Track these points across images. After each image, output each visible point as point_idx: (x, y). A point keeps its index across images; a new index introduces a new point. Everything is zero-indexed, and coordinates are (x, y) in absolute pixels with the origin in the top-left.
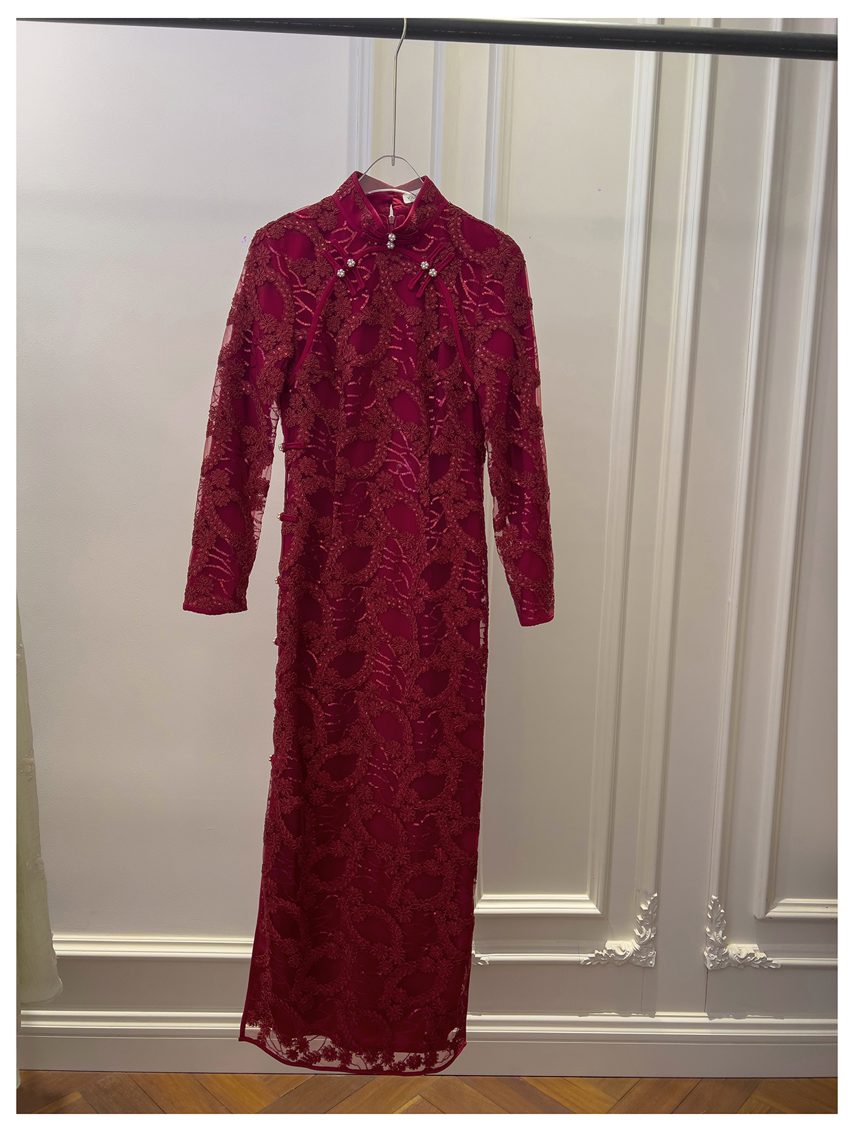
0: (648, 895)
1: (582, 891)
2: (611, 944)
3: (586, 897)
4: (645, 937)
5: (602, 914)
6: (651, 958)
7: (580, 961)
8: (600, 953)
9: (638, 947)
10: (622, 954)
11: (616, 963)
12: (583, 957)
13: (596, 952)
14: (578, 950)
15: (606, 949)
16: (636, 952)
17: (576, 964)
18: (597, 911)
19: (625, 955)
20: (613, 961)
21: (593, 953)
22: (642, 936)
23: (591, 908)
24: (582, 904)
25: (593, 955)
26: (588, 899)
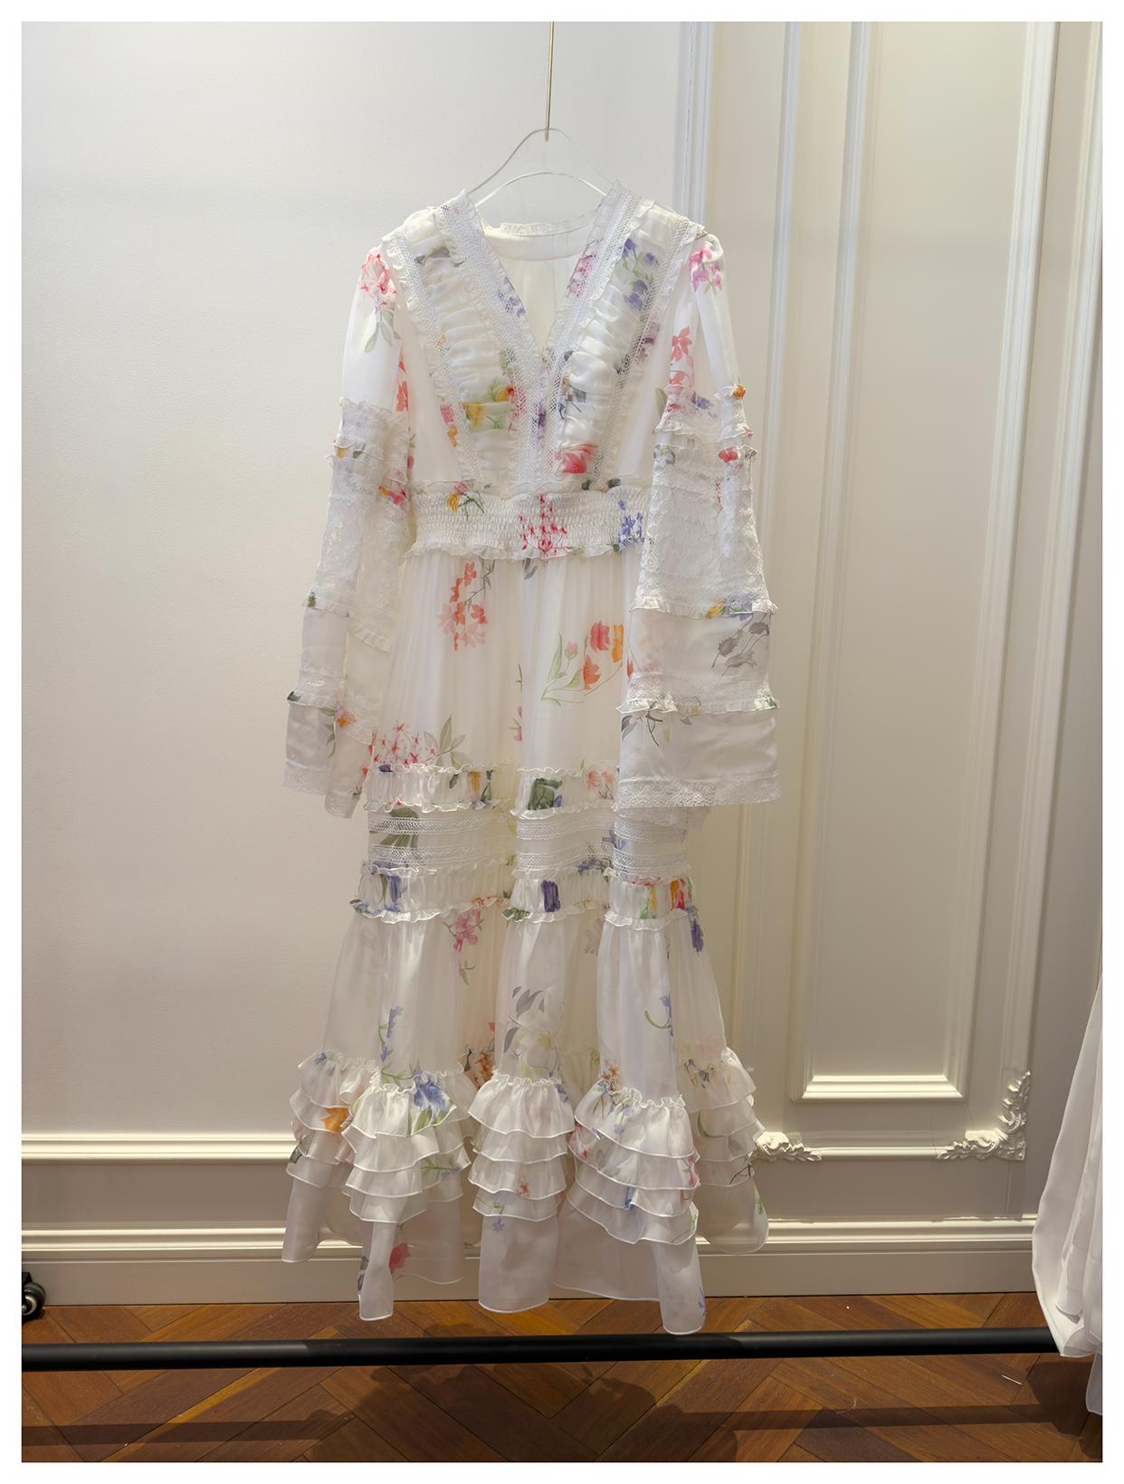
0: (1018, 1074)
1: (937, 1071)
2: (971, 1135)
3: (943, 1078)
4: (1014, 1124)
5: (964, 1098)
6: (1020, 1150)
7: (936, 1155)
8: (961, 1145)
9: (1005, 1136)
10: (986, 1145)
11: (978, 1156)
12: (940, 1151)
13: (956, 1144)
14: (933, 1143)
15: (966, 1140)
16: (1004, 1142)
17: (932, 1159)
18: (958, 1095)
19: (989, 1147)
20: (974, 1155)
21: (950, 1145)
22: (1010, 1123)
23: (951, 1091)
24: (939, 1086)
25: (952, 1148)
26: (946, 1080)
